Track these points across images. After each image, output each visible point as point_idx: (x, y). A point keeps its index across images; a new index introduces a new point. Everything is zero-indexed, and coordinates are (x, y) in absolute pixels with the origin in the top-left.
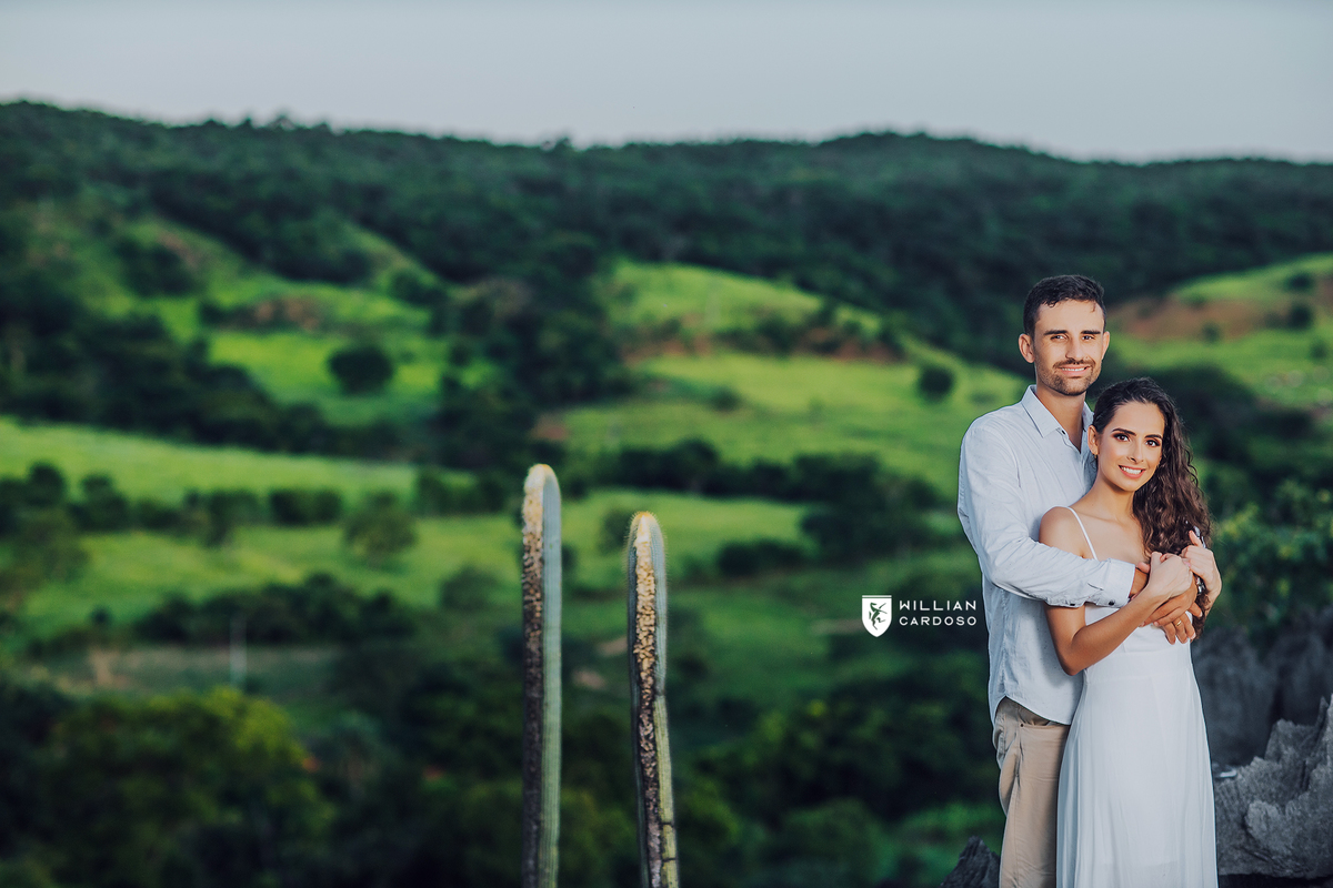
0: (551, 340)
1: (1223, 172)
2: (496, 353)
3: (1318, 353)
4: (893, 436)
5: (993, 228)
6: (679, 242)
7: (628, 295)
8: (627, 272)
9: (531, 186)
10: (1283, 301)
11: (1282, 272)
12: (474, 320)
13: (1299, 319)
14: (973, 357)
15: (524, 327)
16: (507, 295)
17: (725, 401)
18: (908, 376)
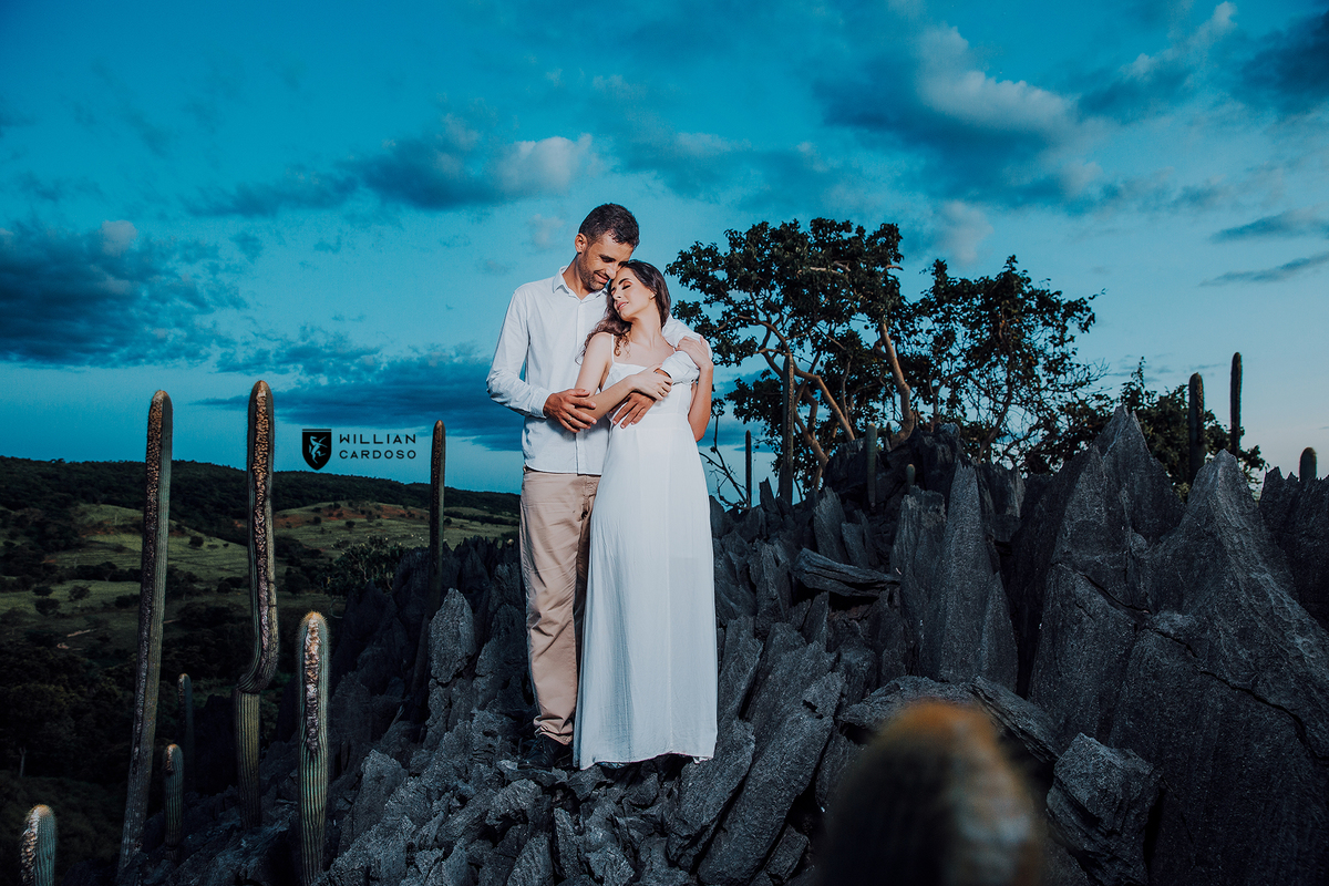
0: (52, 529)
1: (294, 476)
2: (28, 534)
3: (323, 531)
4: (181, 560)
5: (217, 493)
6: (104, 496)
7: (83, 514)
8: (83, 506)
9: (44, 476)
10: (312, 516)
11: (312, 507)
12: (20, 522)
13: (317, 521)
14: (209, 534)
15: (41, 525)
16: (35, 514)
17: (120, 549)
18: (188, 540)
